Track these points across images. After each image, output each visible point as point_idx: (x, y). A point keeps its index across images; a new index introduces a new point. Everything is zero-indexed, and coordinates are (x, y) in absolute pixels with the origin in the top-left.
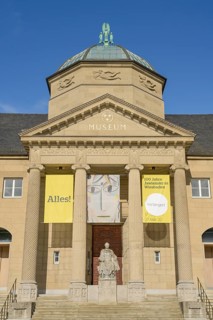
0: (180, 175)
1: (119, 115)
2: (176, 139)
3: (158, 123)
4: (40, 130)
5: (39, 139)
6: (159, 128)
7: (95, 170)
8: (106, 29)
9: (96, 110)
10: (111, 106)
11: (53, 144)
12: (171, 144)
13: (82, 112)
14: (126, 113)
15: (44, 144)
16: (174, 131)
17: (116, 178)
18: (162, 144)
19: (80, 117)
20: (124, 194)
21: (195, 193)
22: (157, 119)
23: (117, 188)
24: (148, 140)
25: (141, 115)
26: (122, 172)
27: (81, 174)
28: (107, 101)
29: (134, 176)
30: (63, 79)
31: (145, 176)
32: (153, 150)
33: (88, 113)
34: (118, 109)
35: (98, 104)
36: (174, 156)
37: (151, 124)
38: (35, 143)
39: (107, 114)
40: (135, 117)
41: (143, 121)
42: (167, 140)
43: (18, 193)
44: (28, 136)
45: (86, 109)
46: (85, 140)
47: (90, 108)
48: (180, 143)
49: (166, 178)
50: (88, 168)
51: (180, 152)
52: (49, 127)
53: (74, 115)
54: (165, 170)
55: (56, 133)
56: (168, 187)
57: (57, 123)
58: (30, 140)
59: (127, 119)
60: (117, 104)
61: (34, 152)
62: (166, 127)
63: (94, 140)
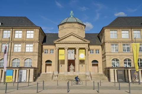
0: (87, 50)
1: (74, 37)
2: (86, 42)
3: (82, 39)
4: (58, 40)
5: (58, 42)
6: (83, 40)
7: (69, 49)
8: (72, 12)
9: (69, 36)
10: (73, 35)
11: (60, 43)
12: (85, 43)
13: (66, 36)
14: (76, 37)
15: (59, 43)
16: (86, 41)
17: (74, 50)
18: (83, 43)
19: (66, 37)
20: (75, 53)
21: (91, 53)
22: (82, 38)
23: (74, 52)
24: (80, 42)
25: (79, 37)
26: (75, 49)
27: (66, 50)
28: (72, 34)
29: (77, 50)
30: (62, 26)
31: (80, 50)
32: (81, 44)
33: (68, 37)
34: (74, 36)
35: (70, 35)
36: (86, 46)
37: (81, 39)
38: (57, 43)
39: (72, 37)
40: (78, 37)
41: (79, 38)
42: (84, 42)
43: (53, 53)
44: (55, 42)
45: (67, 36)
46: (67, 43)
47: (68, 36)
48: (87, 43)
49: (84, 50)
50: (68, 48)
51: (87, 45)
52: (59, 40)
53: (65, 37)
54: (84, 49)
55: (61, 41)
56: (84, 52)
57: (61, 39)
58: (56, 43)
59: (76, 38)
60: (74, 35)
61: (56, 45)
62: (84, 40)
63: (69, 43)
